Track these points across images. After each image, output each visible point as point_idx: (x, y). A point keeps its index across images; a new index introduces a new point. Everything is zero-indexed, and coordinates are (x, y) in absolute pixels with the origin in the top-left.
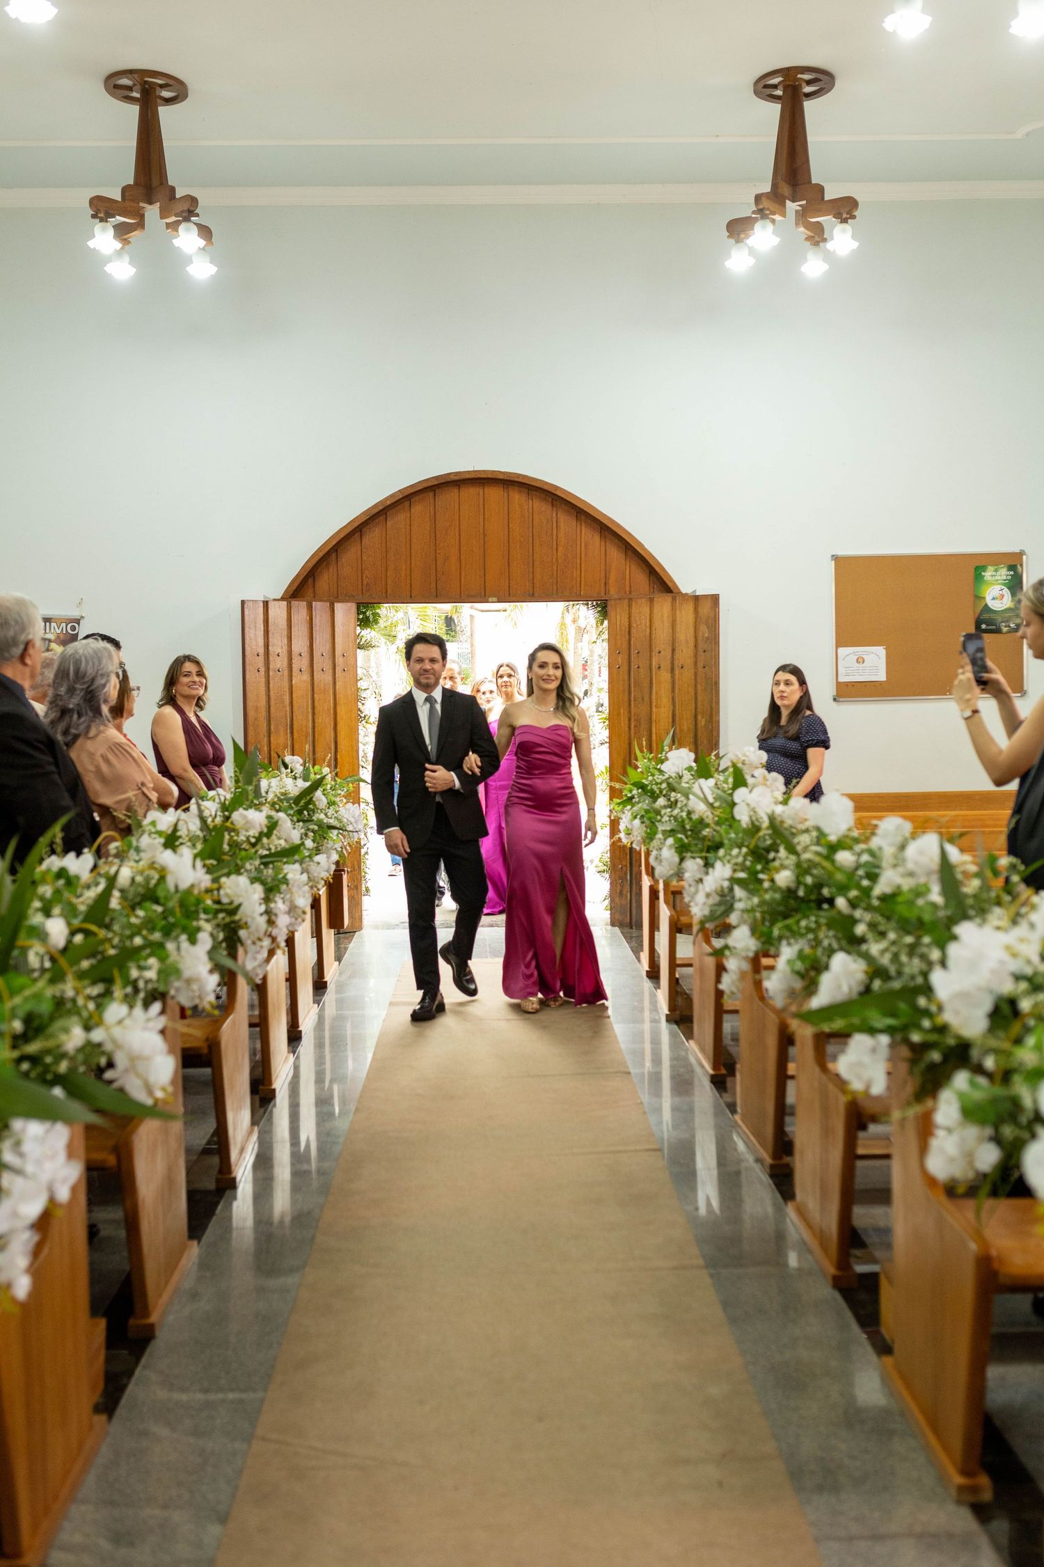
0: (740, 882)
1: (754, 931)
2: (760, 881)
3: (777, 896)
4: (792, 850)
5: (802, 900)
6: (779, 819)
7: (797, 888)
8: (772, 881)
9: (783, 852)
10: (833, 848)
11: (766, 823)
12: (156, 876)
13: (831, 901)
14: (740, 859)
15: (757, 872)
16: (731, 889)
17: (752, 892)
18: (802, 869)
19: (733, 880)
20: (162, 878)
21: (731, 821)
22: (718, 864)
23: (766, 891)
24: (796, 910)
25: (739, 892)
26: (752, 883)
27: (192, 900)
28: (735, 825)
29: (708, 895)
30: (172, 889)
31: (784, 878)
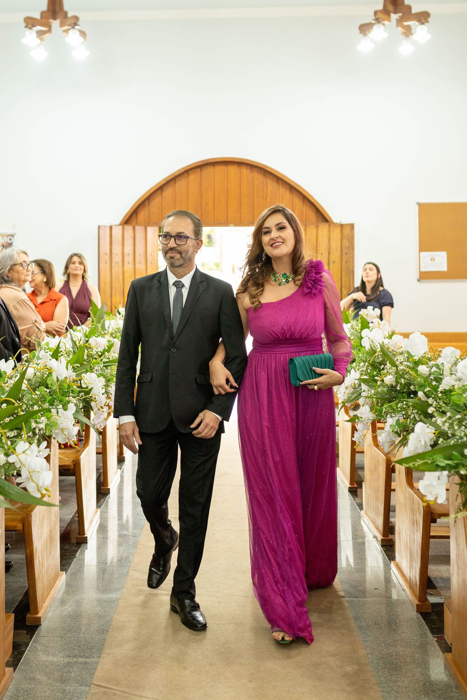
0: (364, 381)
1: (372, 409)
2: (376, 381)
3: (385, 389)
4: (394, 364)
5: (399, 392)
6: (386, 347)
7: (397, 385)
8: (383, 381)
9: (388, 365)
10: (417, 363)
11: (379, 349)
12: (47, 373)
13: (415, 393)
14: (365, 369)
15: (374, 376)
16: (360, 385)
17: (371, 387)
18: (399, 375)
19: (362, 380)
20: (50, 374)
21: (360, 347)
22: (353, 371)
23: (379, 386)
24: (396, 398)
25: (364, 387)
26: (371, 382)
27: (66, 385)
28: (362, 350)
29: (347, 388)
30: (55, 380)
31: (389, 379)
